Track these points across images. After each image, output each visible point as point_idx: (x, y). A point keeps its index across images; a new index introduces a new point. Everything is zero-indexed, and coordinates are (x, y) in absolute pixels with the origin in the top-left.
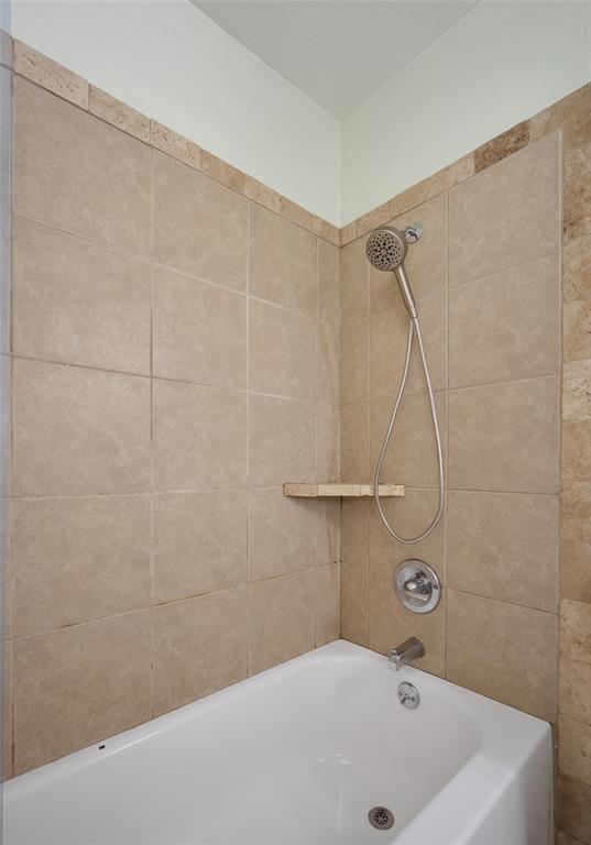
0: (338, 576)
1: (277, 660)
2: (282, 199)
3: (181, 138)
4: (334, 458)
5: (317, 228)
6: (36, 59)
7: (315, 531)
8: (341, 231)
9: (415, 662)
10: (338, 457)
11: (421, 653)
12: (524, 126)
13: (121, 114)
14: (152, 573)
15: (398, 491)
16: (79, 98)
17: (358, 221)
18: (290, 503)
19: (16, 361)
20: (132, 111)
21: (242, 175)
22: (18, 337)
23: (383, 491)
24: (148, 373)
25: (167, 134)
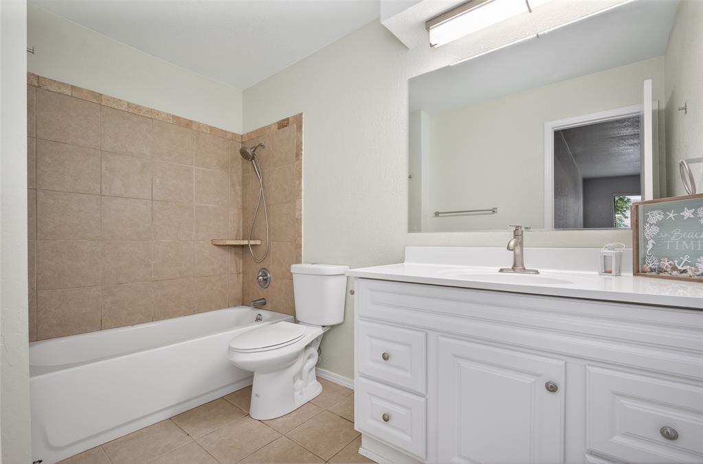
0: (241, 279)
1: (209, 309)
2: (210, 127)
3: (164, 113)
4: (238, 230)
5: (229, 136)
6: (109, 99)
7: (229, 258)
8: (242, 136)
9: (263, 307)
10: (241, 230)
11: (264, 304)
12: (288, 119)
13: (139, 110)
14: (152, 269)
15: (258, 242)
16: (124, 108)
17: (247, 134)
18: (216, 247)
19: (103, 197)
20: (144, 108)
21: (191, 121)
22: (103, 189)
23: (252, 242)
24: (151, 198)
25: (158, 113)
